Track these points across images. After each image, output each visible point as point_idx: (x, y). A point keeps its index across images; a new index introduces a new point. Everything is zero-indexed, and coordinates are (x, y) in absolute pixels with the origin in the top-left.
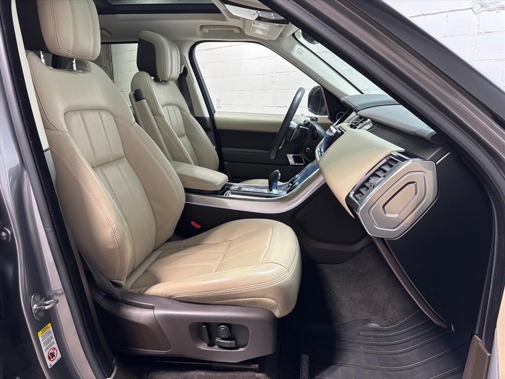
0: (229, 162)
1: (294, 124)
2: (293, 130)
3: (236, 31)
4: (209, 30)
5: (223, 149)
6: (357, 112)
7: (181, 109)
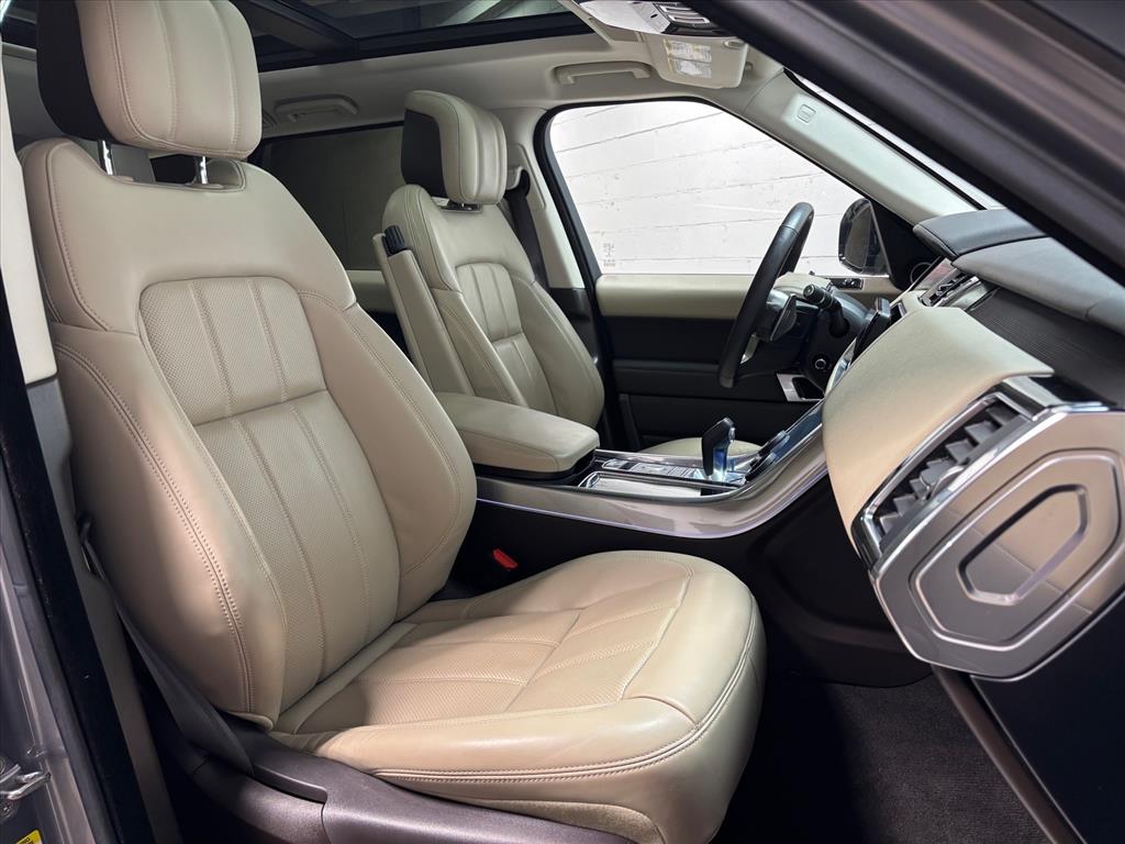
0: (630, 393)
1: (779, 297)
2: (776, 312)
3: (640, 73)
4: (575, 78)
5: (617, 364)
6: (952, 259)
7: (512, 272)
